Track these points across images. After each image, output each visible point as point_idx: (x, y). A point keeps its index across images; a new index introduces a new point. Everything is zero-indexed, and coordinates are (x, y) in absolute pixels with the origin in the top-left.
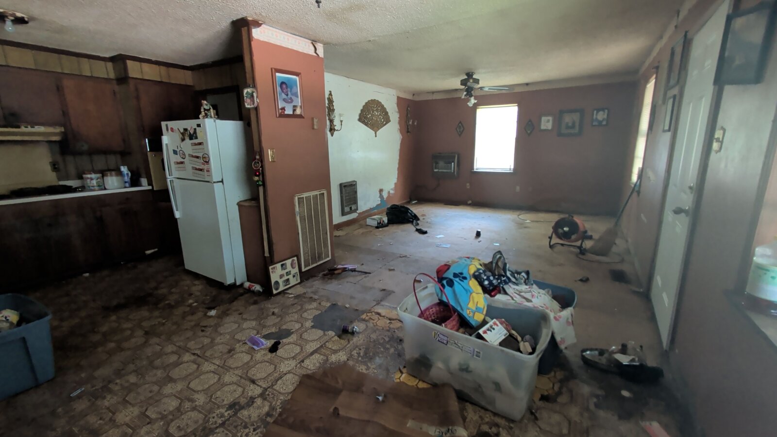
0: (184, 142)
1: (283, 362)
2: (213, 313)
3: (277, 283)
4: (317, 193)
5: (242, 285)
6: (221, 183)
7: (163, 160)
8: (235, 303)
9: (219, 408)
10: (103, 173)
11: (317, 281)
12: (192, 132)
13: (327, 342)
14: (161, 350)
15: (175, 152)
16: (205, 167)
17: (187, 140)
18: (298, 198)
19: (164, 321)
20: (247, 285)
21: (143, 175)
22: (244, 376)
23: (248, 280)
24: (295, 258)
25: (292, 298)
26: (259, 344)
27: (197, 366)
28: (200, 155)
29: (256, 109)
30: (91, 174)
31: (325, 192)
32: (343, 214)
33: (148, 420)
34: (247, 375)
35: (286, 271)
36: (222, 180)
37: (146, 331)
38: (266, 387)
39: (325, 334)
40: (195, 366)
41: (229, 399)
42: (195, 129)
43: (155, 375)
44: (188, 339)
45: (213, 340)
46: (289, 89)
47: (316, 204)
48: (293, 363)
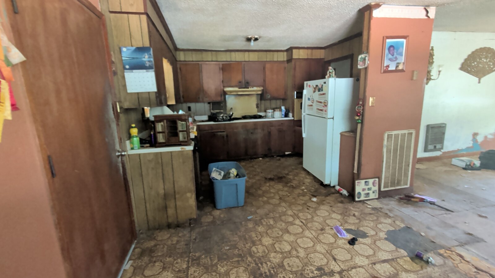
0: (315, 93)
1: (358, 256)
2: (314, 199)
3: (359, 193)
4: (406, 132)
5: (334, 187)
6: (332, 119)
7: (301, 104)
8: (328, 198)
9: (311, 265)
10: (274, 109)
11: (393, 202)
12: (320, 87)
13: (399, 258)
14: (286, 211)
15: (309, 99)
16: (324, 109)
17: (317, 92)
18: (388, 135)
19: (289, 195)
20: (338, 188)
21: (291, 111)
22: (329, 252)
23: (339, 185)
24: (377, 179)
25: (369, 208)
26: (342, 234)
27: (302, 230)
28: (322, 101)
29: (366, 69)
30: (269, 110)
31: (413, 132)
32: (426, 150)
33: (275, 250)
34: (331, 252)
35: (368, 187)
36: (333, 117)
37: (280, 197)
38: (344, 269)
39: (396, 250)
40: (301, 230)
41: (318, 263)
42: (322, 85)
43: (281, 225)
44: (300, 211)
45: (313, 217)
46: (395, 51)
47: (403, 140)
48: (366, 262)
